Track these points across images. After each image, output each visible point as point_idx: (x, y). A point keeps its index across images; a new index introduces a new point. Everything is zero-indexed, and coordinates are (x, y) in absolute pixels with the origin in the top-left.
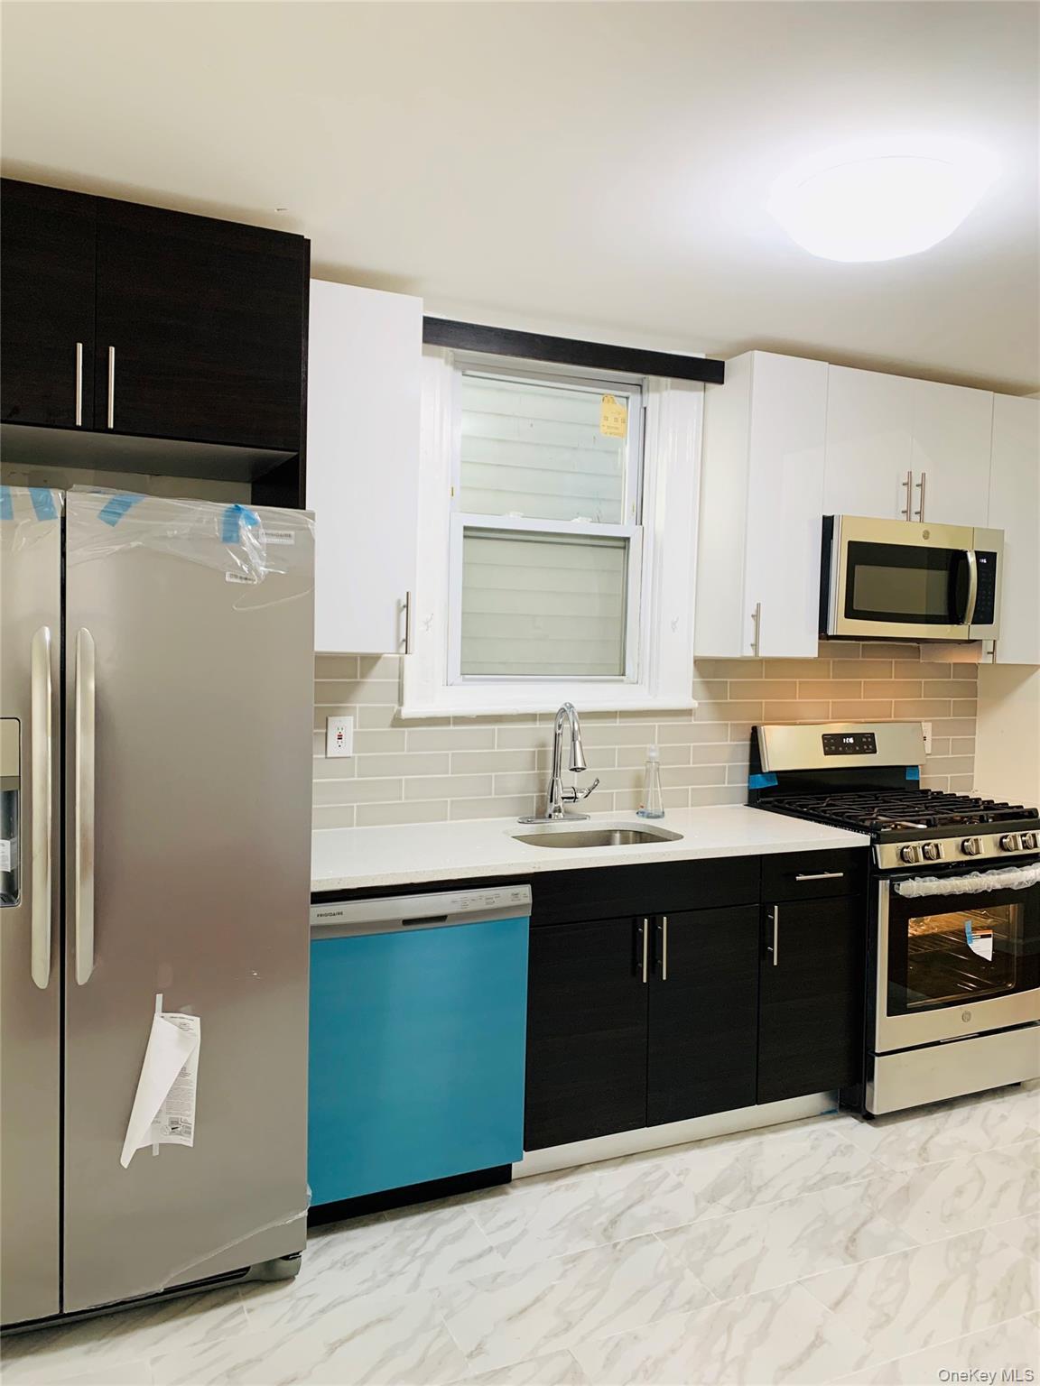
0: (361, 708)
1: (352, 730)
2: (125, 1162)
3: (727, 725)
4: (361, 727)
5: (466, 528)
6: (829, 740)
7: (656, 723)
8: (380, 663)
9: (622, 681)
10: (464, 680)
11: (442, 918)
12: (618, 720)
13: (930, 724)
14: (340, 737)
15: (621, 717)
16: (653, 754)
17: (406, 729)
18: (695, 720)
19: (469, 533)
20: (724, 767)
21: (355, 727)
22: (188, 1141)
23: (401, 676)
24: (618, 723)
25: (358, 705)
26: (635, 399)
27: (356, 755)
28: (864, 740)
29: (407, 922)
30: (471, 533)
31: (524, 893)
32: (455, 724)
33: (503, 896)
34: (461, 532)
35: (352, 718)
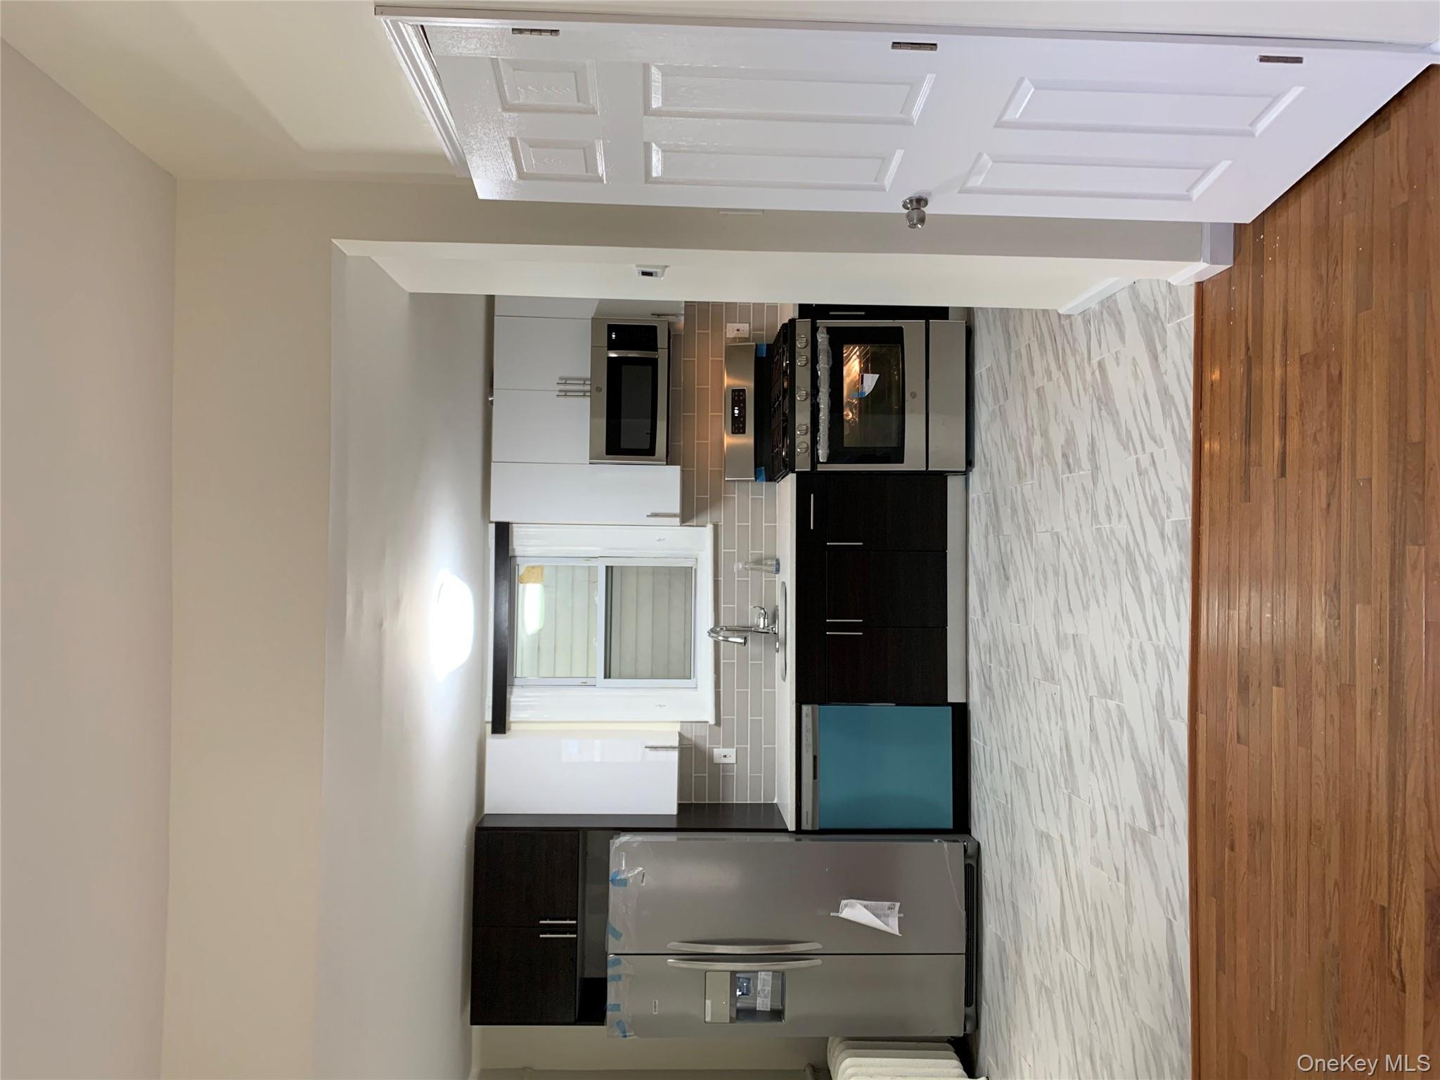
0: (709, 744)
1: (721, 749)
2: (900, 935)
3: (724, 497)
4: (720, 744)
5: (605, 678)
6: (735, 428)
7: (722, 551)
8: (683, 733)
9: (695, 570)
10: (694, 677)
11: (815, 758)
12: (720, 579)
13: (728, 325)
14: (725, 756)
15: (718, 577)
16: (740, 566)
17: (722, 717)
18: (721, 522)
19: (608, 675)
20: (752, 499)
21: (719, 748)
22: (898, 905)
23: (692, 722)
24: (721, 579)
25: (707, 746)
26: (518, 559)
27: (735, 746)
28: (736, 398)
29: (815, 777)
30: (607, 675)
31: (806, 709)
32: (719, 688)
33: (807, 722)
34: (606, 680)
35: (715, 750)
